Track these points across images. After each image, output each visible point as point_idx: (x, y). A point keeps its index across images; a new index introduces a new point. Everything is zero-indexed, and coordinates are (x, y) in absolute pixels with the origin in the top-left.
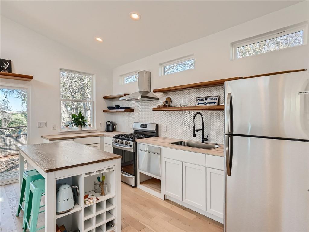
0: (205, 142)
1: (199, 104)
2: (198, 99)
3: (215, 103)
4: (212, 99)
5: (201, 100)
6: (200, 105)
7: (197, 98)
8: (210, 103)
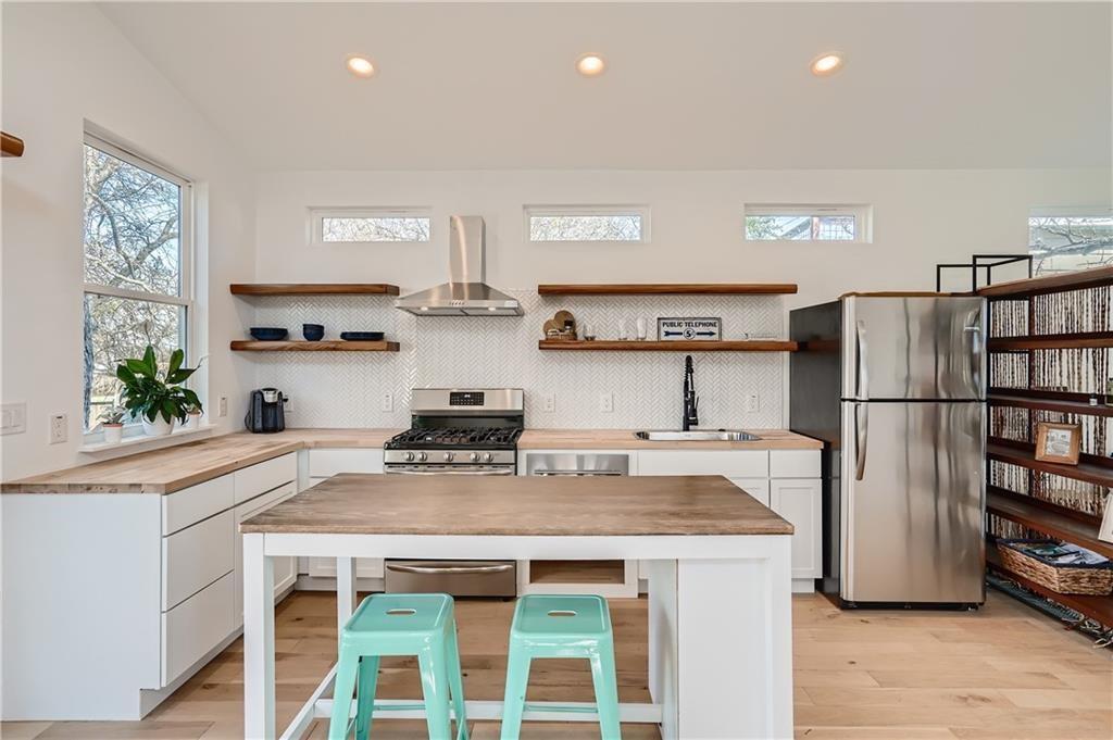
0: (691, 427)
1: (667, 334)
2: (662, 321)
3: (712, 334)
4: (704, 325)
5: (672, 325)
6: (671, 338)
7: (659, 319)
8: (698, 334)
